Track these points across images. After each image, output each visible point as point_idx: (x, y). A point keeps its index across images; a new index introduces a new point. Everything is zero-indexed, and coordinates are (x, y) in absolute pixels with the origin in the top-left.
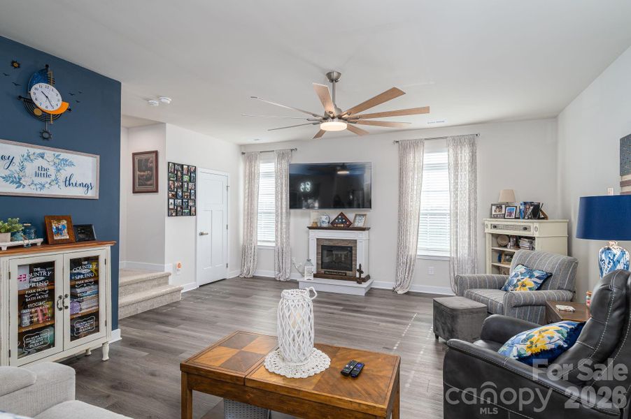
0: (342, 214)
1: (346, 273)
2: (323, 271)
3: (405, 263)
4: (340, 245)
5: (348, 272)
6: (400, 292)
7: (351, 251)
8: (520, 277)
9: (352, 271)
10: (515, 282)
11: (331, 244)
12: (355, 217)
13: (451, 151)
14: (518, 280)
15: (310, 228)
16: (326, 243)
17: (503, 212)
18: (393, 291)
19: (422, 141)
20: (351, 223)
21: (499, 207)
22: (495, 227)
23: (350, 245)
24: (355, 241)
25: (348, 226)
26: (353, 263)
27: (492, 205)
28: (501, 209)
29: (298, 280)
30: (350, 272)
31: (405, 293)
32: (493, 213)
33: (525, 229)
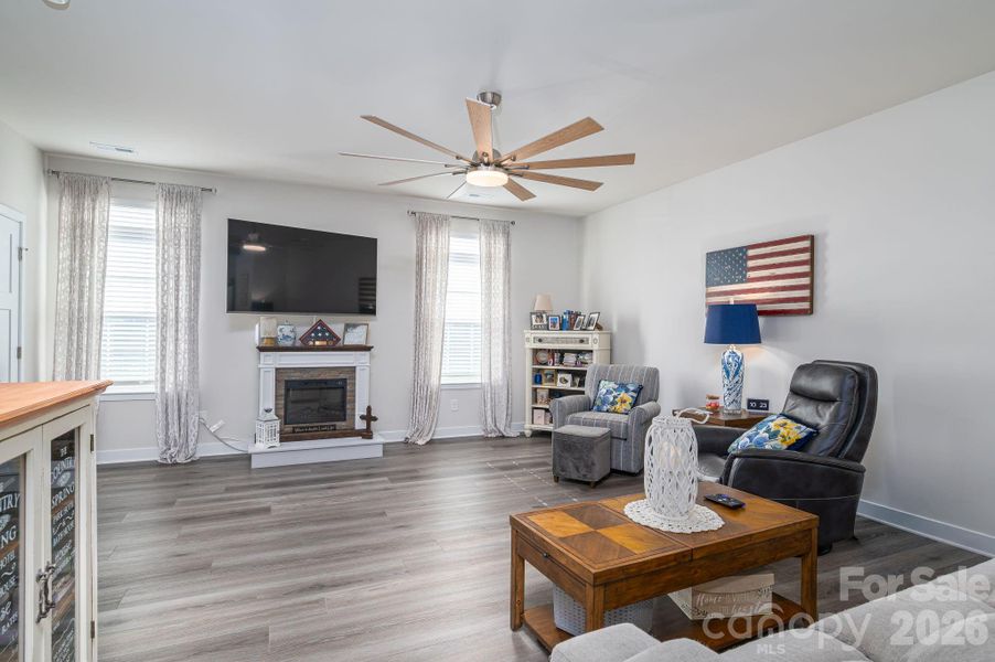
0: (320, 323)
1: (334, 426)
2: (289, 428)
3: (422, 398)
4: (323, 377)
5: (338, 424)
6: (421, 442)
7: (343, 388)
8: (615, 394)
9: (345, 420)
10: (612, 399)
11: (306, 377)
12: (346, 330)
13: (483, 237)
14: (615, 397)
15: (261, 349)
16: (296, 376)
17: (545, 323)
18: (406, 442)
19: (446, 218)
20: (338, 339)
21: (540, 316)
22: (540, 340)
23: (342, 376)
24: (353, 369)
25: (334, 344)
26: (348, 406)
27: (532, 313)
28: (541, 319)
29: (250, 451)
30: (343, 423)
31: (427, 443)
32: (534, 323)
33: (582, 341)
